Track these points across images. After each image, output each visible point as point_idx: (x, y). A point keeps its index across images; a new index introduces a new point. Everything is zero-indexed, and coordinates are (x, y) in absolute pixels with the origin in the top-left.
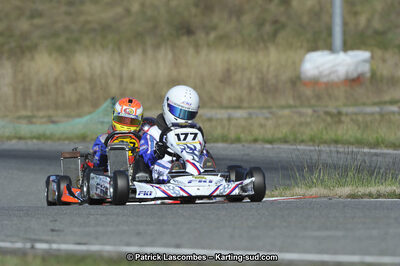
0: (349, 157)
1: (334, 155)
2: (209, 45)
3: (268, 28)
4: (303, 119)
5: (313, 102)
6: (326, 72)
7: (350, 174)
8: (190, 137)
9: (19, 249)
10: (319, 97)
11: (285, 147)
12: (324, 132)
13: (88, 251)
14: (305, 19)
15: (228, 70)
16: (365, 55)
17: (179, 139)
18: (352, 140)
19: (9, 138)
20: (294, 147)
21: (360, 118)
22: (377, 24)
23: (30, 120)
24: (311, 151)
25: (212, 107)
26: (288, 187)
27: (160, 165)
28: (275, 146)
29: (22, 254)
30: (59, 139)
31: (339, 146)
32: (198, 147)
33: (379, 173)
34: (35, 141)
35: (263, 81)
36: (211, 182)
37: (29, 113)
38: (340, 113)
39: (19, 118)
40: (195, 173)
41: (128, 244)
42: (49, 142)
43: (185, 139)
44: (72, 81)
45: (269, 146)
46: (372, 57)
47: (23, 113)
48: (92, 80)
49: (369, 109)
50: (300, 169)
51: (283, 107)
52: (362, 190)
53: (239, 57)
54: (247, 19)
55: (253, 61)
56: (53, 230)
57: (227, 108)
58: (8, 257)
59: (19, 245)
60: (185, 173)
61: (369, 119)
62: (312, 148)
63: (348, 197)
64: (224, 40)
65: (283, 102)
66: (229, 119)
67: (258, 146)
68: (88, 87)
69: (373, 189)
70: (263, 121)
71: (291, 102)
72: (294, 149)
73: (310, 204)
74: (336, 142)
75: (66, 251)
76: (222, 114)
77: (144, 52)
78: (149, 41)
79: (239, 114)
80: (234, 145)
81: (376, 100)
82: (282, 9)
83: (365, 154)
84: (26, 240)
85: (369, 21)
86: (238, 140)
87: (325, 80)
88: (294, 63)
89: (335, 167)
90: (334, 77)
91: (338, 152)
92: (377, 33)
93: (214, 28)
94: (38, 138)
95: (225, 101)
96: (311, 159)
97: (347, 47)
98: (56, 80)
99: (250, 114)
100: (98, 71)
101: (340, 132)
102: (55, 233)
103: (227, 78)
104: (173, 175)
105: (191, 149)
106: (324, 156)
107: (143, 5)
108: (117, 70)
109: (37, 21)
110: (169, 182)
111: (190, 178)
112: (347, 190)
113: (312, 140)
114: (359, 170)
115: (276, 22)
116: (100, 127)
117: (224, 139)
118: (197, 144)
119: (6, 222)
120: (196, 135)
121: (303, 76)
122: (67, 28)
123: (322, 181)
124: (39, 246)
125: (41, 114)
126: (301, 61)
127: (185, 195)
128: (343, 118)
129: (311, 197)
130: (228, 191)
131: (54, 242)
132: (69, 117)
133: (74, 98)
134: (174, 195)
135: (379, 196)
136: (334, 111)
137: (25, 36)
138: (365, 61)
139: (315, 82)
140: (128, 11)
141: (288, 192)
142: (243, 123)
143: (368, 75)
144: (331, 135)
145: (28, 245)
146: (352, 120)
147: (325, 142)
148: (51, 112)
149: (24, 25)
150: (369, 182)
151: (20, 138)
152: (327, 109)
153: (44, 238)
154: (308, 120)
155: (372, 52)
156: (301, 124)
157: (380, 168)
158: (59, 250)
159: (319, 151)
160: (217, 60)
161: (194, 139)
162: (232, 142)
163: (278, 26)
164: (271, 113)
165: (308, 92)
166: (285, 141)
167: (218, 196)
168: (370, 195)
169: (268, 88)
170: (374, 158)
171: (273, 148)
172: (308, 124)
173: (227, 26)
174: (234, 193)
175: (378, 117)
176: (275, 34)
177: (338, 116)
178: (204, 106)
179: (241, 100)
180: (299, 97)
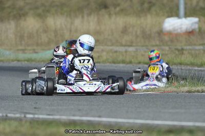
0: (187, 72)
1: (180, 71)
2: (116, 14)
3: (146, 5)
4: (164, 52)
5: (169, 43)
7: (188, 80)
8: (86, 61)
9: (18, 117)
10: (172, 41)
12: (175, 58)
13: (54, 119)
14: (165, 1)
15: (125, 27)
16: (196, 20)
17: (80, 63)
18: (189, 63)
19: (13, 61)
21: (193, 52)
22: (201, 4)
23: (24, 51)
25: (117, 46)
27: (70, 76)
29: (19, 120)
30: (39, 61)
31: (182, 66)
32: (90, 67)
33: (202, 80)
34: (26, 62)
35: (143, 32)
36: (95, 85)
37: (23, 48)
38: (182, 49)
39: (18, 50)
40: (88, 80)
41: (74, 115)
42: (33, 63)
43: (83, 62)
44: (46, 31)
46: (199, 21)
47: (20, 48)
48: (56, 31)
49: (198, 47)
51: (154, 46)
52: (194, 89)
53: (132, 20)
55: (139, 22)
56: (35, 108)
57: (125, 46)
58: (12, 122)
59: (18, 115)
60: (83, 80)
61: (197, 52)
63: (187, 92)
64: (123, 12)
65: (154, 43)
66: (126, 52)
67: (141, 65)
68: (53, 35)
69: (200, 88)
70: (143, 53)
71: (158, 43)
73: (167, 95)
74: (181, 64)
75: (42, 118)
76: (122, 49)
77: (83, 17)
78: (86, 12)
79: (131, 49)
80: (128, 65)
81: (201, 42)
83: (195, 70)
84: (21, 113)
85: (198, 2)
87: (176, 32)
88: (160, 23)
90: (179, 31)
91: (182, 69)
92: (202, 8)
93: (119, 5)
94: (28, 60)
95: (124, 43)
97: (187, 15)
98: (37, 31)
99: (137, 50)
100: (59, 26)
101: (183, 59)
102: (36, 109)
103: (125, 31)
104: (76, 81)
105: (86, 68)
108: (69, 26)
110: (74, 84)
111: (85, 82)
112: (186, 89)
114: (192, 78)
115: (150, 2)
117: (123, 62)
118: (90, 65)
119: (11, 104)
120: (89, 60)
121: (164, 30)
122: (43, 5)
124: (28, 116)
125: (29, 48)
126: (163, 22)
127: (82, 91)
128: (185, 52)
129: (168, 92)
130: (104, 90)
131: (36, 114)
132: (43, 50)
133: (46, 40)
134: (76, 91)
135: (203, 92)
136: (180, 48)
137: (21, 9)
138: (196, 23)
139: (170, 33)
142: (133, 54)
143: (197, 30)
144: (178, 60)
145: (23, 116)
146: (189, 53)
147: (175, 64)
148: (35, 47)
149: (21, 3)
150: (197, 85)
151: (18, 61)
152: (176, 47)
153: (31, 112)
154: (166, 52)
155: (199, 18)
156: (163, 55)
157: (203, 78)
158: (39, 118)
160: (120, 21)
161: (88, 62)
163: (151, 4)
164: (147, 49)
165: (166, 38)
167: (99, 92)
168: (198, 91)
169: (146, 36)
170: (200, 72)
172: (166, 55)
173: (125, 4)
174: (107, 91)
175: (202, 51)
176: (149, 9)
177: (181, 51)
178: (113, 45)
179: (132, 42)
180: (162, 41)
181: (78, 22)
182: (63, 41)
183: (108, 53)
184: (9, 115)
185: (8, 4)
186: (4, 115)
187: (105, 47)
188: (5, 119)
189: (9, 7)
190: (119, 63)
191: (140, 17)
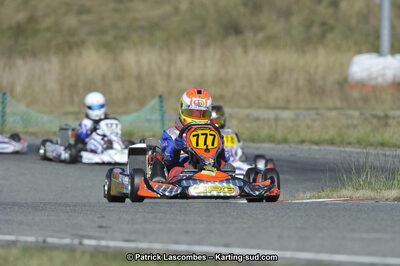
0: (396, 160)
1: (382, 158)
2: (260, 45)
3: (316, 30)
4: (350, 122)
5: (360, 104)
6: (374, 75)
9: (67, 245)
10: (366, 100)
11: (331, 148)
12: (371, 135)
14: (353, 21)
15: (276, 71)
20: (342, 149)
24: (358, 153)
25: (259, 108)
26: (335, 188)
28: (322, 147)
29: (70, 250)
31: (387, 149)
35: (311, 82)
37: (75, 109)
38: (387, 117)
39: (66, 114)
41: (176, 243)
44: (119, 78)
45: (315, 147)
47: (70, 109)
48: (139, 78)
50: (348, 171)
51: (330, 109)
53: (288, 58)
54: (295, 20)
55: (301, 62)
56: (101, 227)
57: (275, 108)
58: (56, 254)
59: (67, 241)
62: (359, 150)
63: (395, 199)
64: (271, 41)
65: (330, 103)
66: (276, 119)
67: (305, 147)
68: (135, 85)
70: (310, 123)
71: (338, 104)
72: (341, 151)
73: (358, 205)
74: (383, 145)
75: (115, 248)
76: (269, 114)
77: (193, 50)
78: (198, 40)
79: (286, 114)
80: (281, 146)
82: (330, 11)
84: (74, 236)
86: (285, 141)
87: (373, 83)
88: (342, 65)
89: (383, 170)
90: (380, 80)
91: (385, 155)
93: (262, 28)
95: (272, 101)
96: (358, 161)
97: (395, 50)
98: (104, 78)
99: (297, 116)
100: (146, 69)
101: (386, 136)
102: (102, 230)
103: (274, 79)
106: (371, 159)
107: (191, 3)
108: (165, 69)
109: (85, 17)
112: (393, 193)
113: (359, 142)
115: (323, 24)
116: (146, 124)
117: (271, 139)
121: (350, 78)
122: (115, 25)
123: (370, 183)
124: (87, 242)
126: (349, 63)
128: (390, 121)
129: (358, 199)
131: (103, 239)
133: (121, 95)
136: (382, 114)
137: (72, 32)
139: (361, 85)
140: (176, 10)
141: (335, 194)
142: (290, 124)
144: (378, 137)
145: (76, 241)
147: (372, 145)
149: (72, 21)
152: (374, 112)
153: (91, 234)
154: (355, 122)
156: (348, 126)
158: (107, 247)
159: (367, 153)
160: (265, 60)
162: (279, 143)
163: (326, 28)
164: (318, 114)
165: (355, 94)
166: (332, 143)
169: (316, 89)
171: (320, 150)
172: (355, 126)
173: (275, 26)
176: (323, 36)
177: (384, 120)
178: (250, 106)
179: (288, 101)
180: (345, 98)
181: (182, 59)
182: (153, 98)
183: (241, 121)
184: (50, 240)
185: (47, 22)
186: (41, 239)
187: (237, 110)
188: (43, 248)
189: (48, 29)
190: (262, 141)
191: (304, 52)
